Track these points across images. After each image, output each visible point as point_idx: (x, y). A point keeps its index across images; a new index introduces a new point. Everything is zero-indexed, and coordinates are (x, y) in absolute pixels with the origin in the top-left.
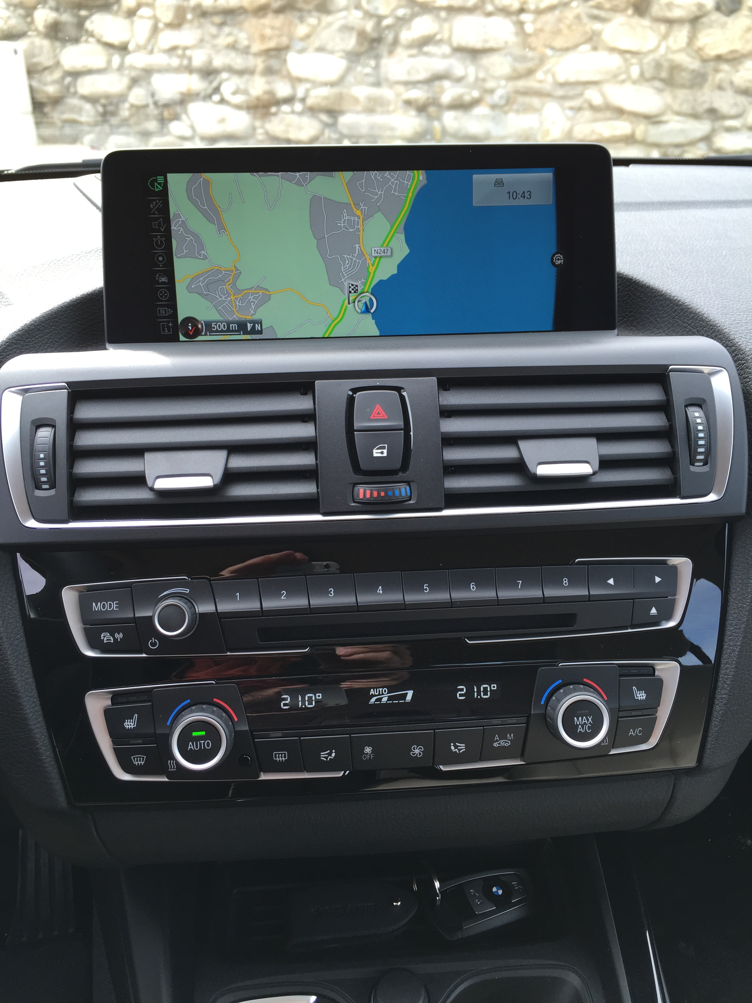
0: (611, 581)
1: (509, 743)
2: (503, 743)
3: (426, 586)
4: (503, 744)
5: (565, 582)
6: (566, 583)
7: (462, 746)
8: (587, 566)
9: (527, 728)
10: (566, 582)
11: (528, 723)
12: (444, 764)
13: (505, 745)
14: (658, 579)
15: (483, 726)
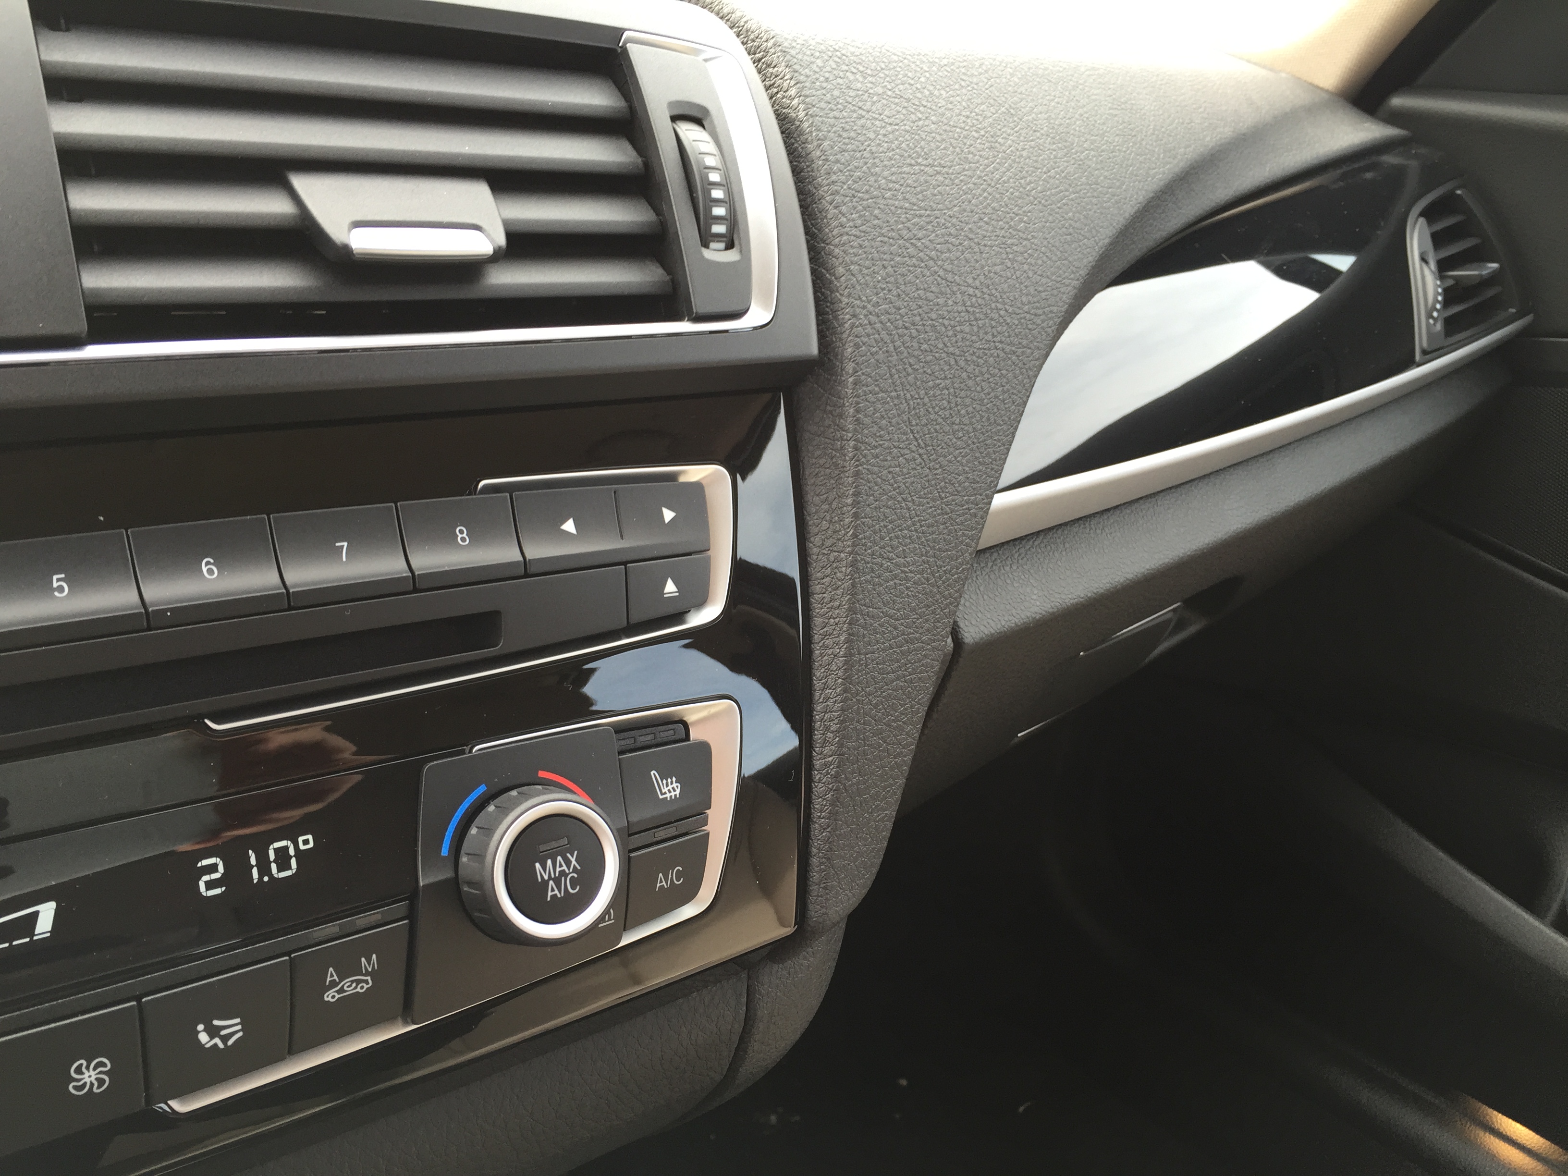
0: (569, 526)
1: (367, 983)
2: (351, 987)
3: (58, 580)
4: (350, 991)
5: (460, 536)
6: (463, 539)
7: (232, 1027)
8: (508, 495)
9: (412, 930)
10: (465, 535)
11: (411, 915)
12: (181, 1093)
13: (358, 990)
14: (668, 515)
15: (288, 954)
